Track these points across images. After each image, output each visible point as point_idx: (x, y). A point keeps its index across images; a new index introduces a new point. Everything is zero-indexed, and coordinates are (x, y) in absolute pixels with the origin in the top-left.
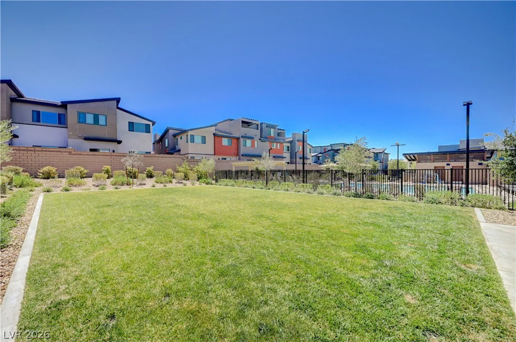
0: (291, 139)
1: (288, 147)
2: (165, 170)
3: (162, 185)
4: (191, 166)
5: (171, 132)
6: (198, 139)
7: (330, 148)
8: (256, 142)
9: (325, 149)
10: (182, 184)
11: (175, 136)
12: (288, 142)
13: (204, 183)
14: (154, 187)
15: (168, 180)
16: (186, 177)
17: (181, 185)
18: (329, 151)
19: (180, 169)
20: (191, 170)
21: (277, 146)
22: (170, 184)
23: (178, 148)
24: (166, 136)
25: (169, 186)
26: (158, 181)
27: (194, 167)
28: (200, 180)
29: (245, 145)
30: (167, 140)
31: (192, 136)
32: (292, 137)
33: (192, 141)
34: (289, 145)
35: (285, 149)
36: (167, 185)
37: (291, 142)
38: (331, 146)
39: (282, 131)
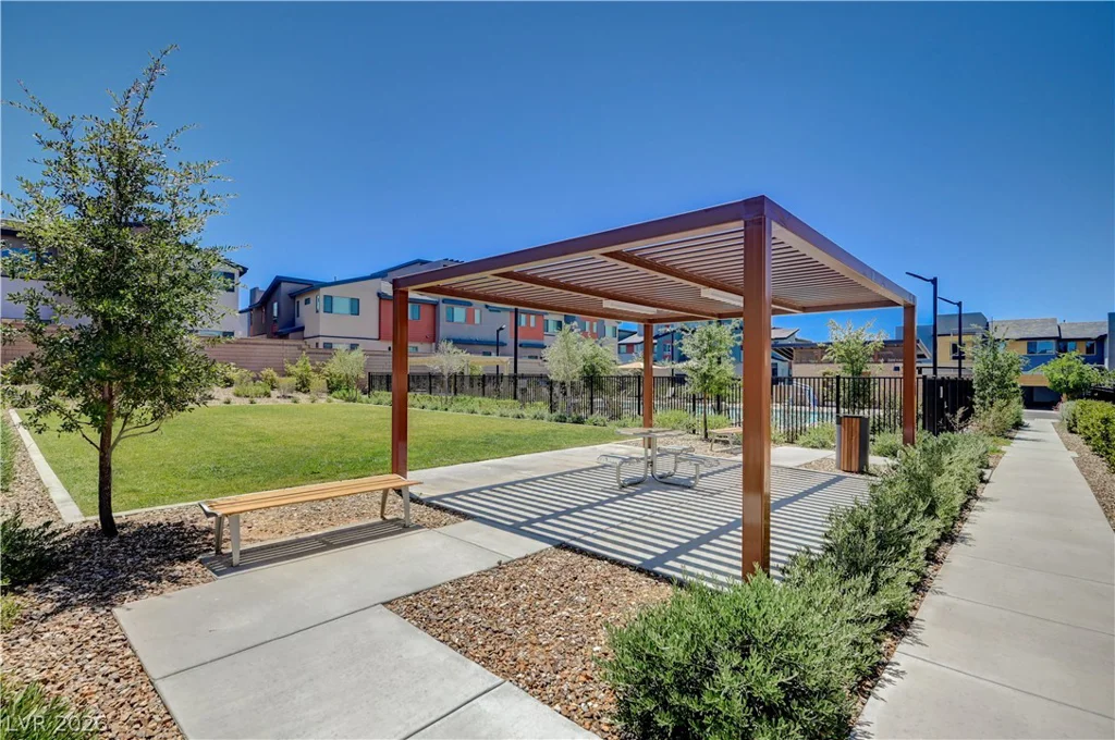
2: (259, 371)
3: (247, 401)
4: (317, 363)
5: (285, 288)
6: (341, 305)
8: (477, 312)
10: (290, 400)
11: (293, 296)
13: (341, 398)
14: (228, 403)
15: (262, 390)
16: (303, 386)
17: (288, 402)
19: (292, 369)
20: (317, 371)
21: (528, 322)
22: (266, 398)
23: (299, 322)
24: (275, 296)
25: (262, 402)
26: (241, 393)
27: (324, 366)
28: (335, 393)
29: (451, 319)
30: (275, 305)
31: (329, 300)
33: (329, 309)
35: (552, 326)
36: (257, 400)
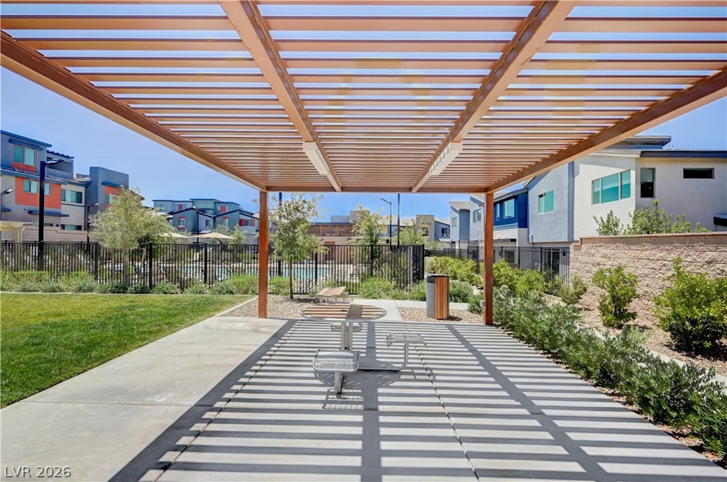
0: (88, 179)
1: (79, 194)
7: (189, 205)
9: (181, 206)
12: (80, 184)
18: (187, 210)
32: (90, 176)
34: (82, 189)
35: (70, 197)
37: (87, 185)
38: (193, 201)
39: (66, 160)
